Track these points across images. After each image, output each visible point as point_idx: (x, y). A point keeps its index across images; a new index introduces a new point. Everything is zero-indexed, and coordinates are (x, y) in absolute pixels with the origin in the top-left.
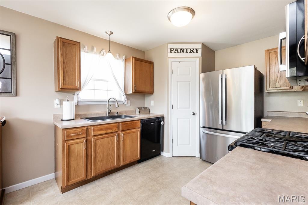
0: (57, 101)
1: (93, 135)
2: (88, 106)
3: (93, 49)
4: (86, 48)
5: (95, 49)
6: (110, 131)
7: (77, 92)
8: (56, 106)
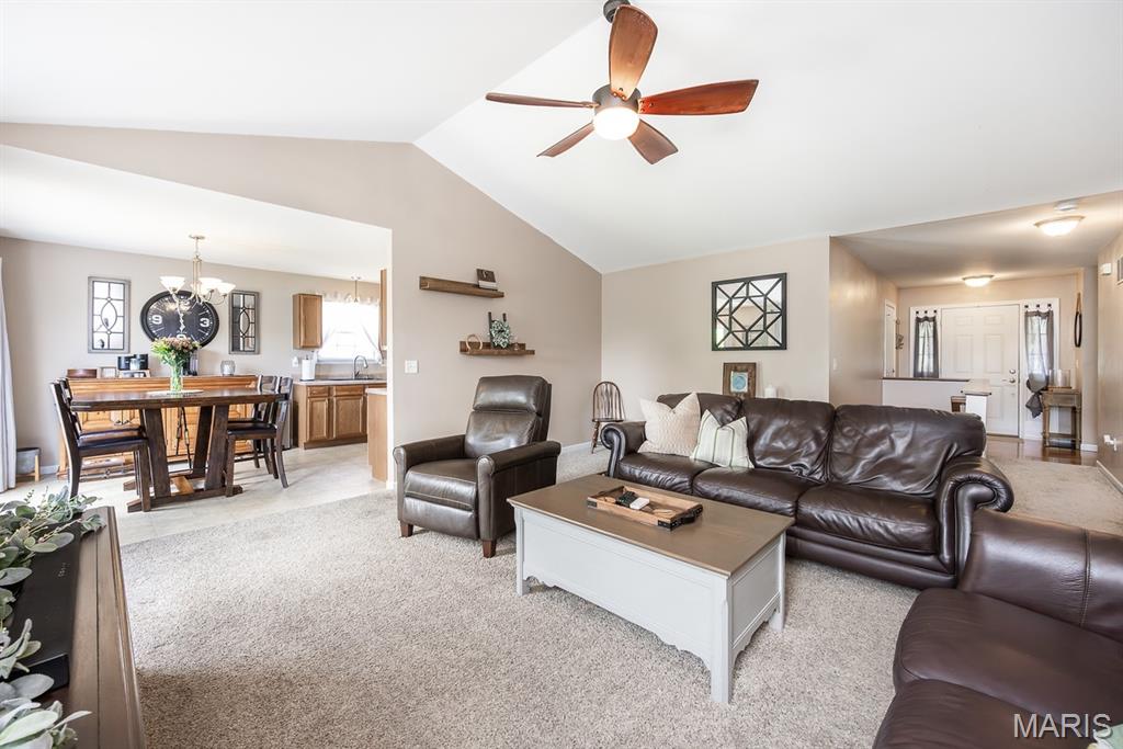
0: (295, 360)
1: (335, 394)
2: (330, 366)
3: (336, 296)
4: (328, 296)
5: (339, 295)
6: (353, 393)
7: (316, 350)
8: (294, 365)
